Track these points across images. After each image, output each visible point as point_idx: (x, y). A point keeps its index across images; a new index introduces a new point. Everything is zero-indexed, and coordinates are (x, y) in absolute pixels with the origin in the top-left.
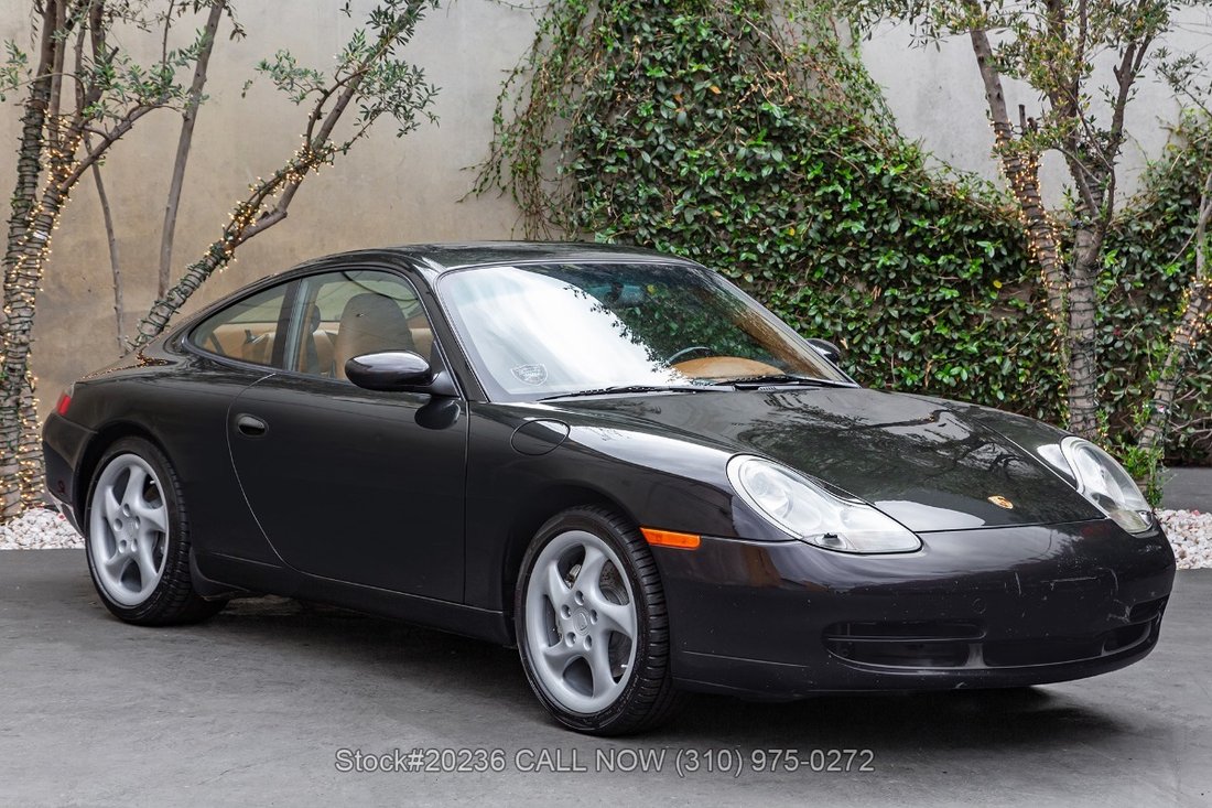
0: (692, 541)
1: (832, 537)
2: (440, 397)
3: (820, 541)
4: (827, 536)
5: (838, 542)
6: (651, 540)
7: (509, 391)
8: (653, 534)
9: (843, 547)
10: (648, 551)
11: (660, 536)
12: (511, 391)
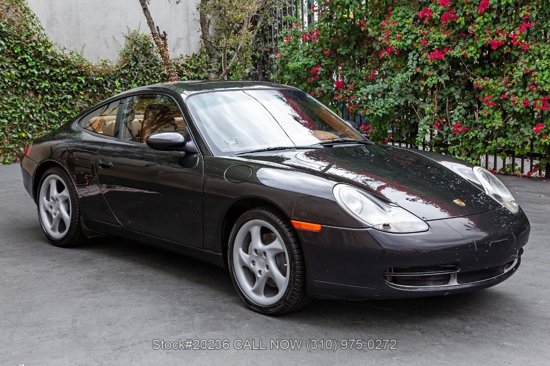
0: (317, 227)
1: (387, 225)
2: (190, 153)
3: (381, 227)
4: (384, 225)
5: (390, 227)
6: (296, 226)
7: (221, 150)
8: (297, 223)
9: (392, 230)
10: (295, 232)
11: (301, 224)
12: (223, 150)
